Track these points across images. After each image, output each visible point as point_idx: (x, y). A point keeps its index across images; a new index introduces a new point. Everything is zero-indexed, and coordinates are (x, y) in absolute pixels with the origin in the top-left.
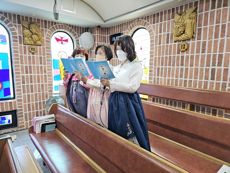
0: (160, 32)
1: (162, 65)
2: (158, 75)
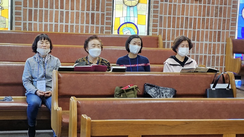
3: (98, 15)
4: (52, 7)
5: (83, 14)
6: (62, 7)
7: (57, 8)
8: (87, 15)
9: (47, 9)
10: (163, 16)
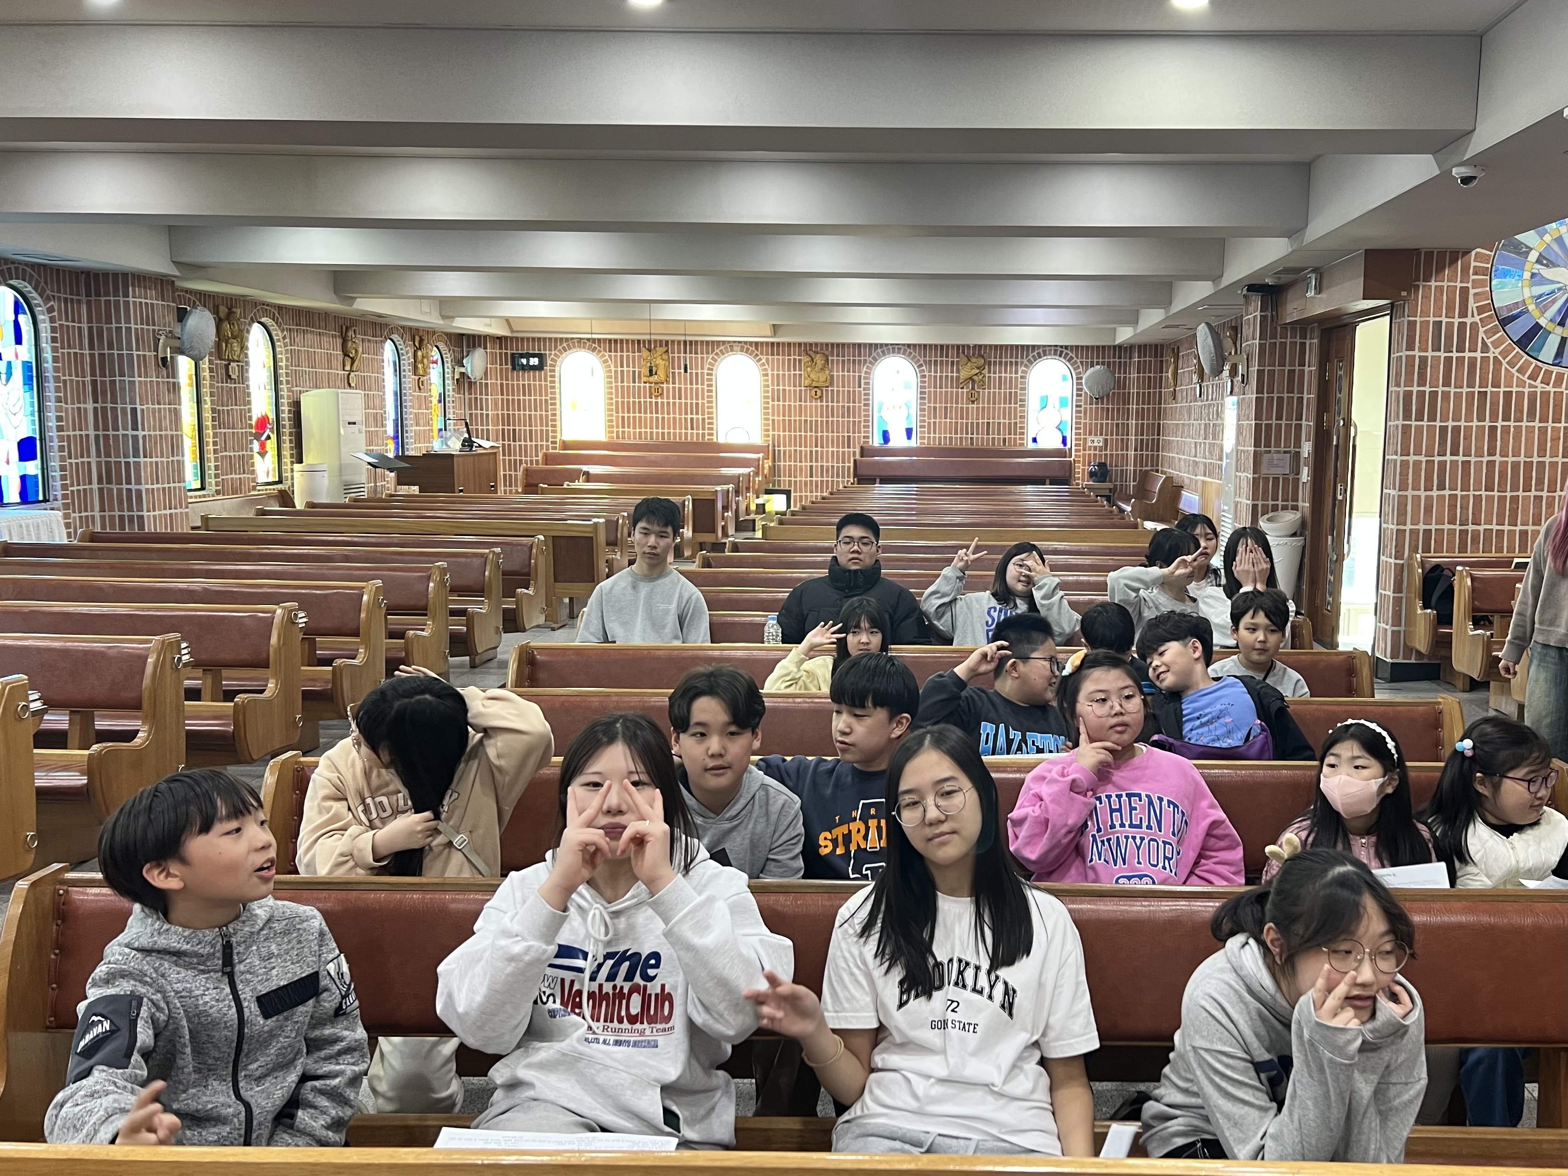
0: (622, 366)
1: (629, 412)
2: (623, 427)
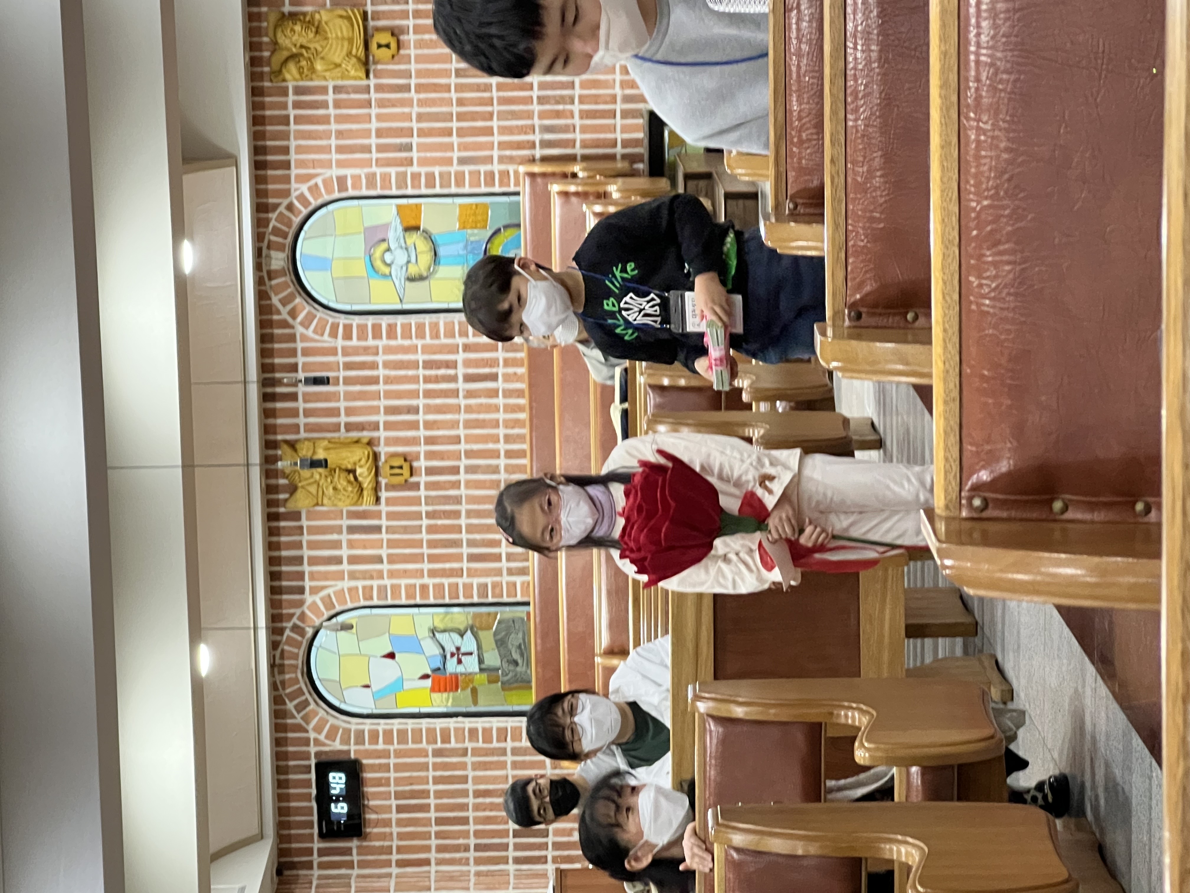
3: (468, 363)
4: (457, 500)
5: (469, 409)
6: (455, 470)
7: (456, 485)
8: (470, 394)
9: (463, 514)
10: (456, 155)
